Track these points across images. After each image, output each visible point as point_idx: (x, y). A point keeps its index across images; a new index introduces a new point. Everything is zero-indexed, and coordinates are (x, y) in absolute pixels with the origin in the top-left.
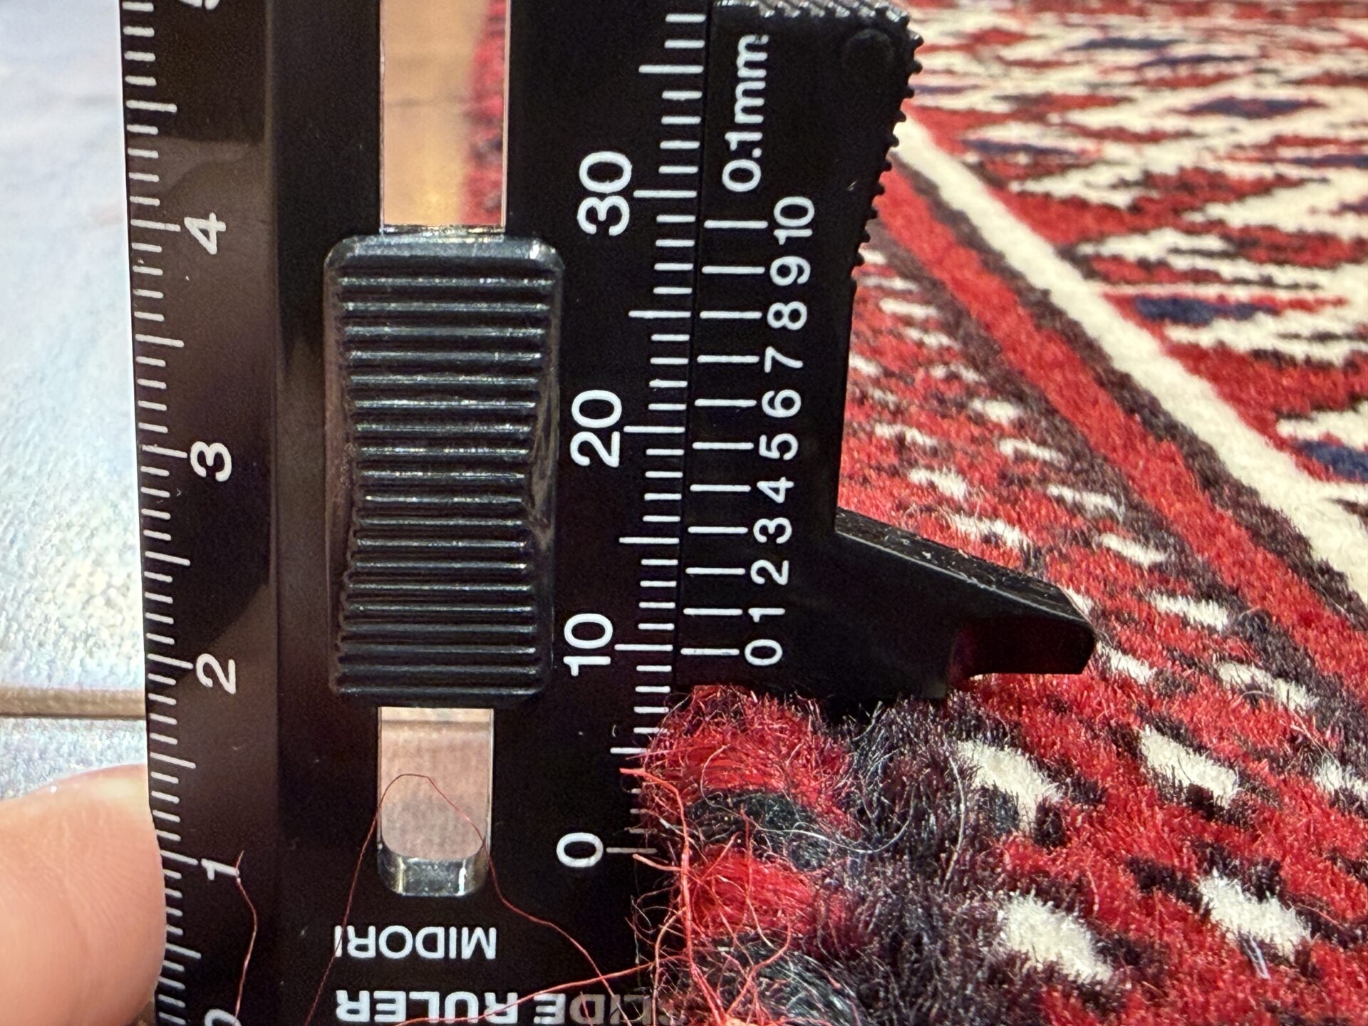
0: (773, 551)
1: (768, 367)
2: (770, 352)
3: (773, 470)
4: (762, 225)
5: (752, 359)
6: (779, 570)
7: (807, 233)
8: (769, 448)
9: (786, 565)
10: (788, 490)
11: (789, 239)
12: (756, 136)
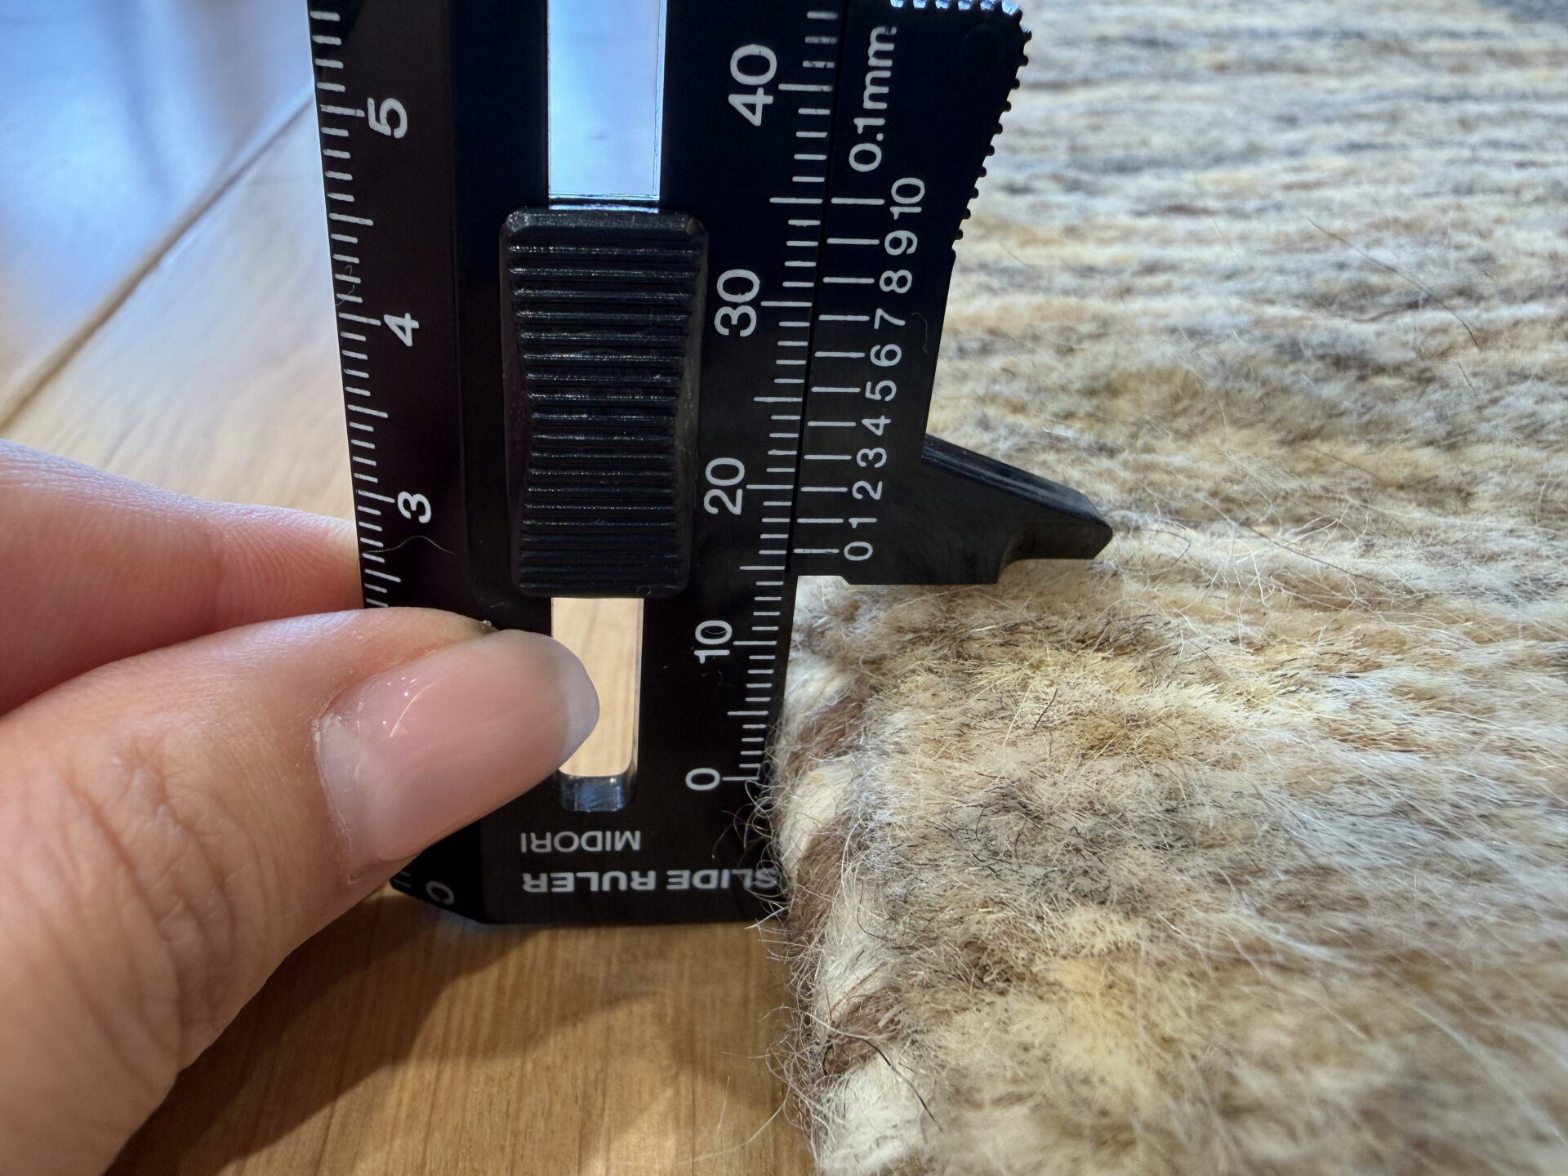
0: (872, 475)
1: (877, 325)
2: (880, 312)
3: (875, 409)
4: (881, 202)
5: (865, 318)
6: (875, 489)
7: (918, 210)
8: (873, 392)
9: (880, 484)
10: (886, 425)
11: (902, 215)
12: (880, 122)
